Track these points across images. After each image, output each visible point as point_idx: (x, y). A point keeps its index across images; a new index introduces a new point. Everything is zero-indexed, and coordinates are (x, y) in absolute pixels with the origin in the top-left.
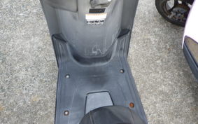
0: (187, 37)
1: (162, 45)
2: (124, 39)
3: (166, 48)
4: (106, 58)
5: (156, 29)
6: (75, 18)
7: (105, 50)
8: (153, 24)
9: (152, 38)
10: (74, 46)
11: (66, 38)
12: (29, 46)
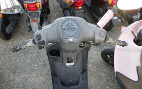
0: (117, 72)
1: (109, 78)
2: (84, 74)
3: (111, 79)
4: (77, 83)
5: (105, 70)
6: (62, 65)
7: (76, 79)
8: (103, 67)
9: (103, 75)
10: (61, 78)
11: (57, 74)
12: (38, 81)
